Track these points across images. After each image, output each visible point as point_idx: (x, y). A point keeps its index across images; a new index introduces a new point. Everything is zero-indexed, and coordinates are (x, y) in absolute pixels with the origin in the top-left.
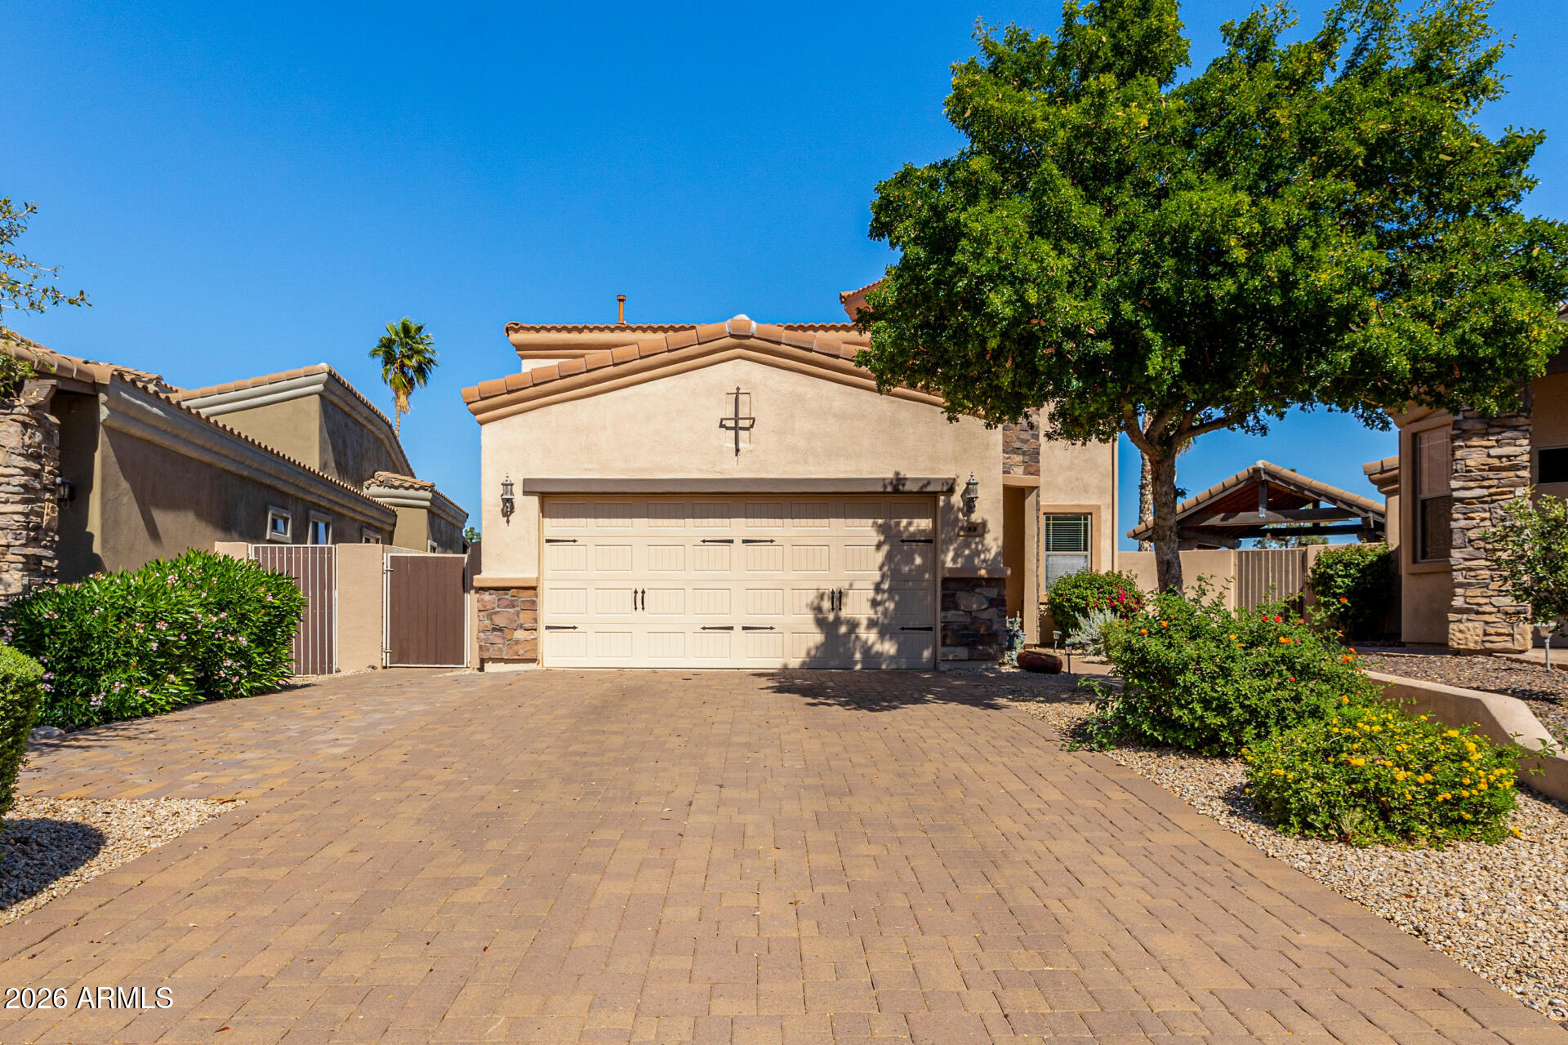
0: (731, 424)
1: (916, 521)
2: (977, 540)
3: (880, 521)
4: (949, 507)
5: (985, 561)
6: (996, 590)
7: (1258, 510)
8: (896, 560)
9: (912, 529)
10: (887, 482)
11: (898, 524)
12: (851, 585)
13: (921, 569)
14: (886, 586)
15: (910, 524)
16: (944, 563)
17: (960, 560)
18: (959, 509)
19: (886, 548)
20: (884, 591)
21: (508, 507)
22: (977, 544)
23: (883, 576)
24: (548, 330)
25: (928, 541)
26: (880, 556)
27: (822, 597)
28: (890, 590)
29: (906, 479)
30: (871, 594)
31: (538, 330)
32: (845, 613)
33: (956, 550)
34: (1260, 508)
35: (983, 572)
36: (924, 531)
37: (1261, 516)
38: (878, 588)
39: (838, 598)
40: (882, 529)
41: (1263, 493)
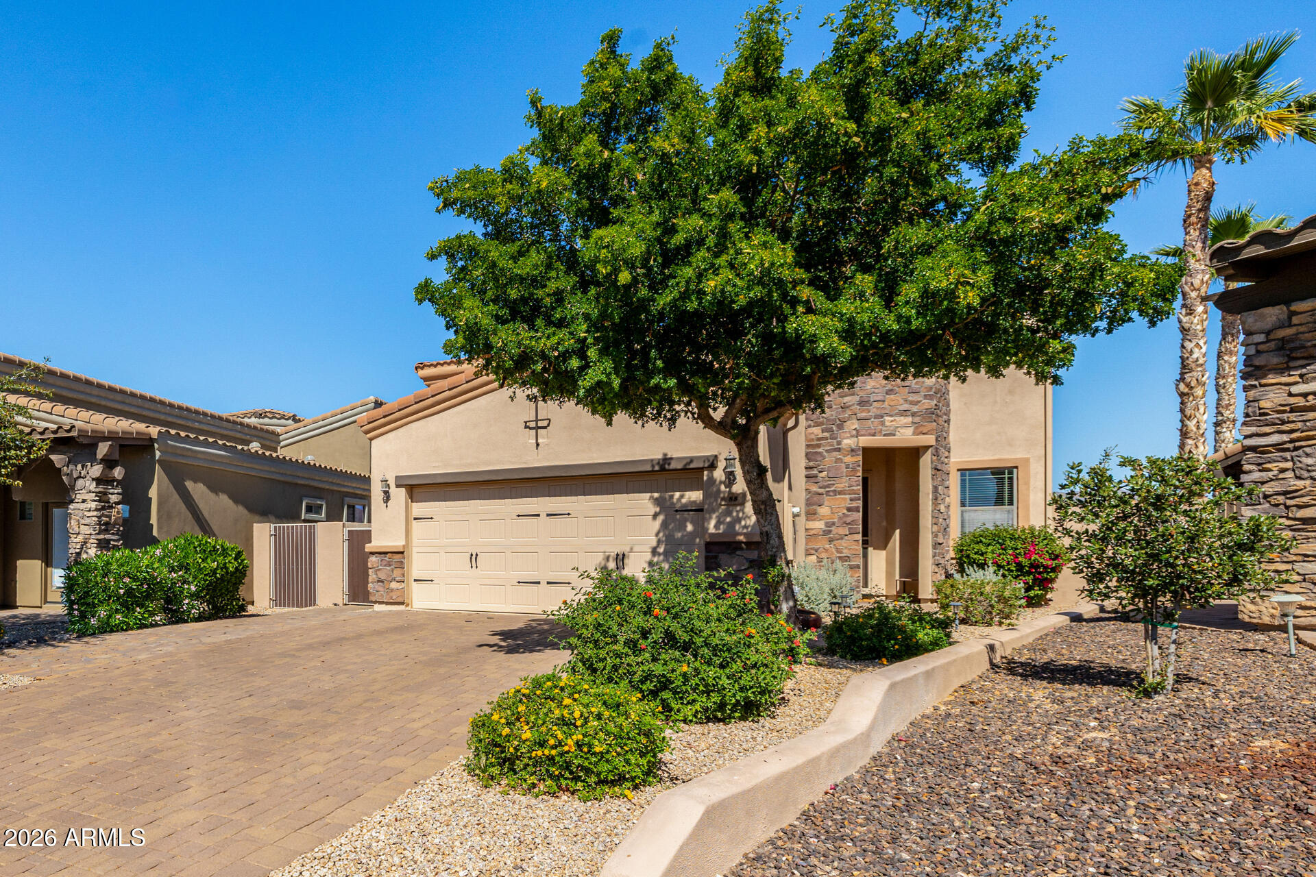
0: (533, 424)
1: (688, 494)
2: (738, 508)
3: (656, 495)
4: (712, 480)
5: (745, 527)
6: (756, 552)
8: (671, 527)
9: (684, 501)
10: (655, 462)
11: (672, 497)
12: (632, 549)
13: (693, 535)
14: (661, 550)
15: (682, 496)
16: (708, 529)
17: (722, 527)
18: (721, 482)
19: (661, 518)
20: (659, 554)
21: (387, 497)
22: (738, 512)
23: (659, 542)
24: (442, 365)
25: (698, 510)
26: (657, 524)
27: (608, 559)
28: (666, 554)
29: (671, 459)
30: (648, 556)
31: (435, 366)
32: (627, 572)
33: (718, 518)
35: (741, 538)
36: (695, 502)
38: (654, 552)
39: (621, 559)
40: (657, 502)
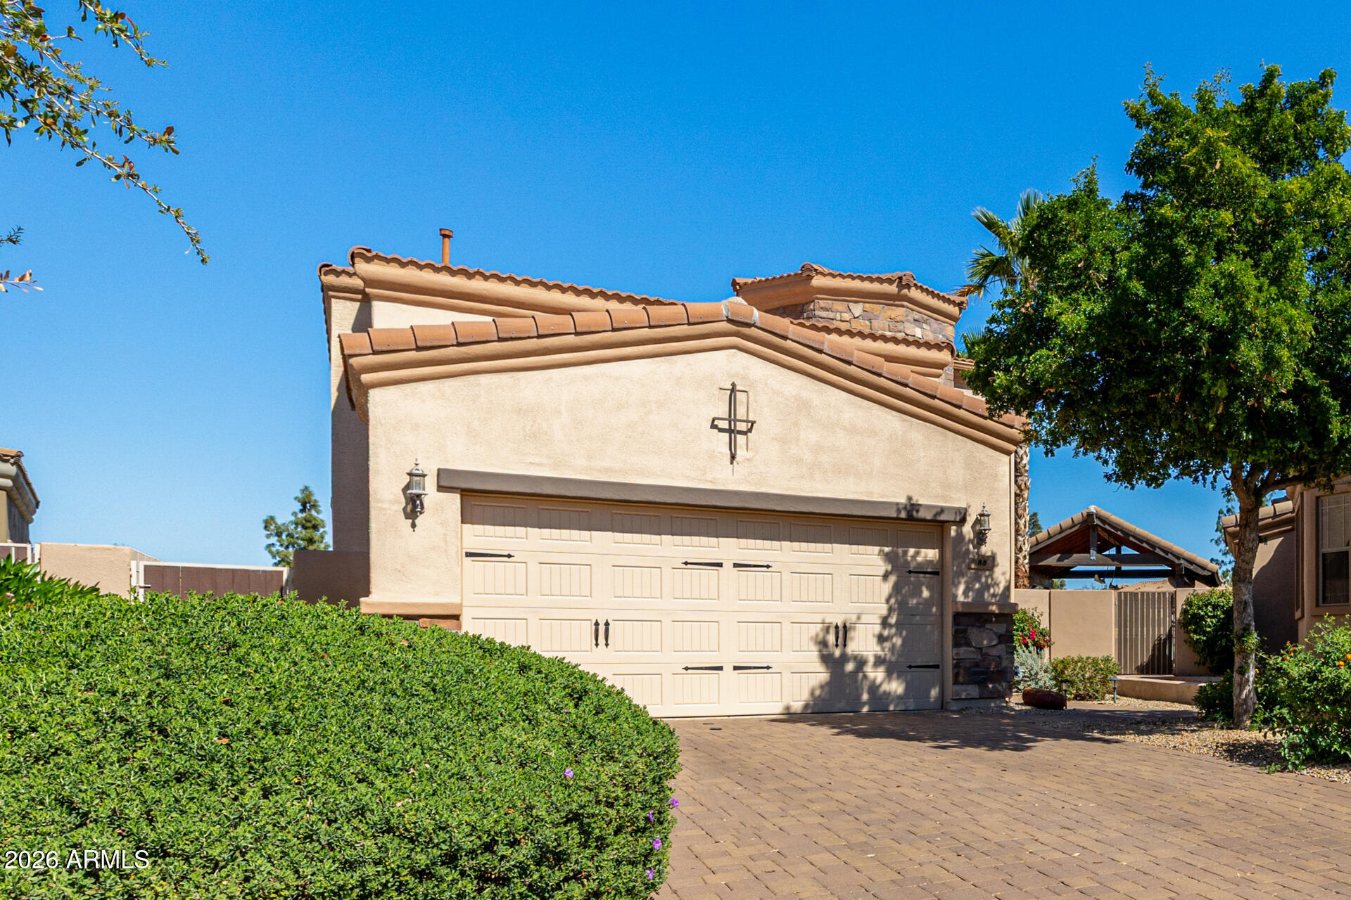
1: (923, 551)
2: (987, 573)
3: (887, 549)
4: (960, 535)
5: (994, 595)
6: (1005, 626)
7: (1089, 553)
8: (904, 591)
9: (919, 559)
10: (901, 507)
11: (905, 553)
12: (859, 618)
13: (929, 603)
14: (893, 620)
15: (917, 553)
16: (955, 596)
17: (970, 594)
18: (971, 541)
19: (893, 579)
20: (891, 626)
22: (987, 577)
23: (890, 610)
25: (935, 572)
26: (887, 588)
27: (827, 630)
28: (898, 625)
29: (920, 505)
30: (877, 629)
32: (852, 648)
33: (967, 583)
34: (1091, 551)
35: (994, 608)
36: (931, 562)
37: (1092, 558)
38: (885, 623)
39: (844, 632)
40: (888, 558)
41: (1093, 539)
